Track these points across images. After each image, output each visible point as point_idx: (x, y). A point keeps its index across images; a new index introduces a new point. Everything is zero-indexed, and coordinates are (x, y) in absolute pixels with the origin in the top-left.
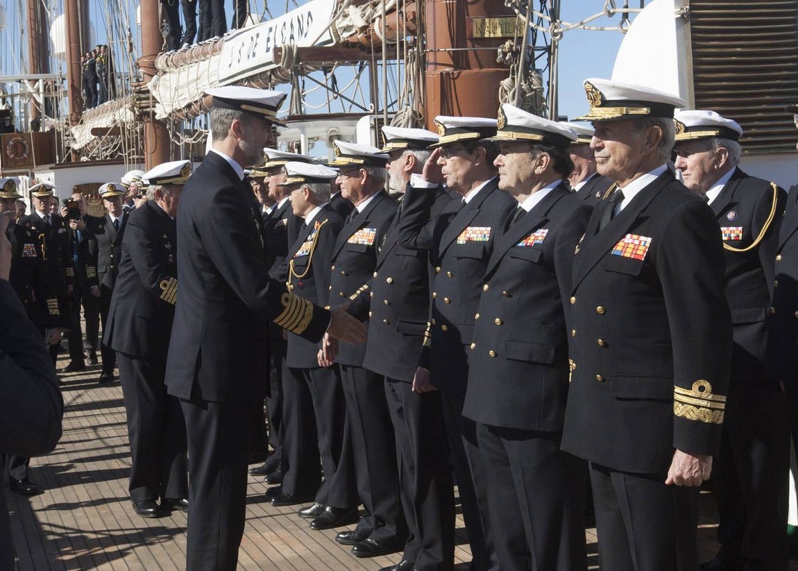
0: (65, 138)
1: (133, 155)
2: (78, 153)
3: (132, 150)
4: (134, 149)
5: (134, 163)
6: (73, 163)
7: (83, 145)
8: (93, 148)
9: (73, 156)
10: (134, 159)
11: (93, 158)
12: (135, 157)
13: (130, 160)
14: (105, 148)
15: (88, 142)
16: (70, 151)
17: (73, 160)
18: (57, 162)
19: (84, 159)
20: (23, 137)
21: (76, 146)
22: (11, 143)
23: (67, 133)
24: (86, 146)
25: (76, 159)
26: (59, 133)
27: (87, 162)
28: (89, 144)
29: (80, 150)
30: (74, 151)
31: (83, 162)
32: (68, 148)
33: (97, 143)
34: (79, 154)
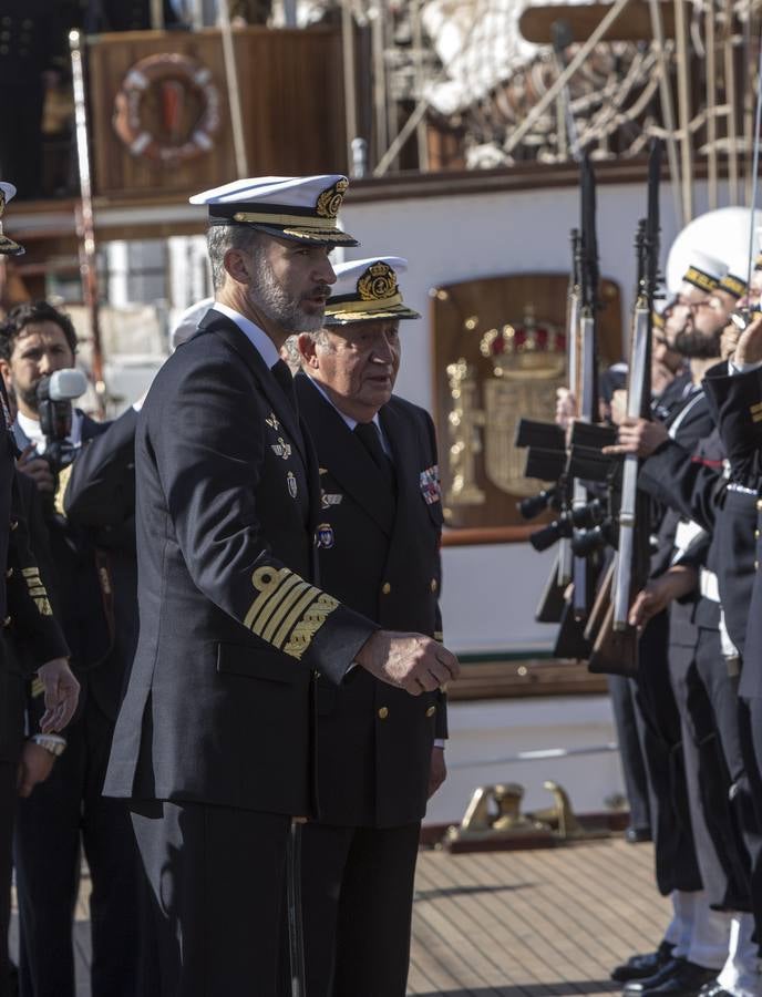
0: (393, 54)
1: (722, 132)
2: (455, 129)
3: (714, 110)
4: (727, 109)
5: (723, 174)
6: (431, 177)
7: (479, 92)
8: (523, 105)
9: (429, 144)
10: (722, 157)
11: (525, 153)
12: (730, 144)
13: (700, 159)
14: (581, 104)
15: (504, 73)
16: (416, 120)
17: (428, 164)
18: (357, 172)
19: (484, 155)
20: (191, 51)
21: (445, 97)
22: (136, 79)
23: (403, 32)
24: (493, 94)
25: (444, 159)
26: (363, 34)
27: (500, 170)
28: (506, 84)
29: (465, 113)
30: (436, 120)
31: (479, 172)
32: (408, 105)
33: (549, 80)
34: (460, 133)
